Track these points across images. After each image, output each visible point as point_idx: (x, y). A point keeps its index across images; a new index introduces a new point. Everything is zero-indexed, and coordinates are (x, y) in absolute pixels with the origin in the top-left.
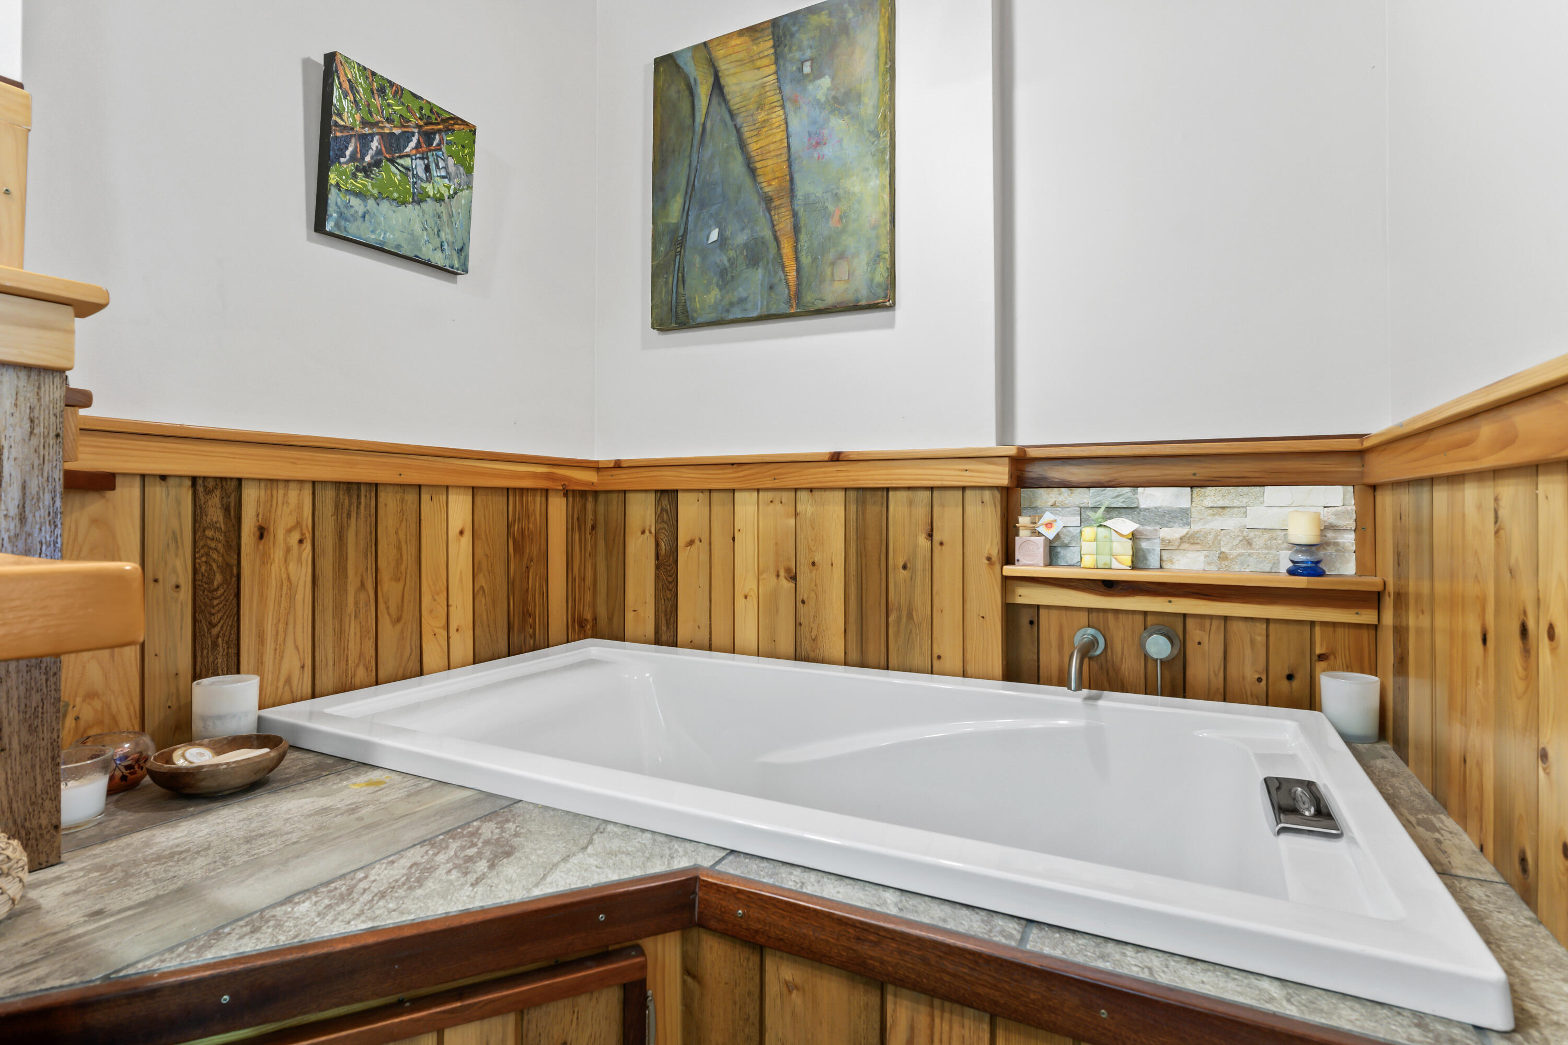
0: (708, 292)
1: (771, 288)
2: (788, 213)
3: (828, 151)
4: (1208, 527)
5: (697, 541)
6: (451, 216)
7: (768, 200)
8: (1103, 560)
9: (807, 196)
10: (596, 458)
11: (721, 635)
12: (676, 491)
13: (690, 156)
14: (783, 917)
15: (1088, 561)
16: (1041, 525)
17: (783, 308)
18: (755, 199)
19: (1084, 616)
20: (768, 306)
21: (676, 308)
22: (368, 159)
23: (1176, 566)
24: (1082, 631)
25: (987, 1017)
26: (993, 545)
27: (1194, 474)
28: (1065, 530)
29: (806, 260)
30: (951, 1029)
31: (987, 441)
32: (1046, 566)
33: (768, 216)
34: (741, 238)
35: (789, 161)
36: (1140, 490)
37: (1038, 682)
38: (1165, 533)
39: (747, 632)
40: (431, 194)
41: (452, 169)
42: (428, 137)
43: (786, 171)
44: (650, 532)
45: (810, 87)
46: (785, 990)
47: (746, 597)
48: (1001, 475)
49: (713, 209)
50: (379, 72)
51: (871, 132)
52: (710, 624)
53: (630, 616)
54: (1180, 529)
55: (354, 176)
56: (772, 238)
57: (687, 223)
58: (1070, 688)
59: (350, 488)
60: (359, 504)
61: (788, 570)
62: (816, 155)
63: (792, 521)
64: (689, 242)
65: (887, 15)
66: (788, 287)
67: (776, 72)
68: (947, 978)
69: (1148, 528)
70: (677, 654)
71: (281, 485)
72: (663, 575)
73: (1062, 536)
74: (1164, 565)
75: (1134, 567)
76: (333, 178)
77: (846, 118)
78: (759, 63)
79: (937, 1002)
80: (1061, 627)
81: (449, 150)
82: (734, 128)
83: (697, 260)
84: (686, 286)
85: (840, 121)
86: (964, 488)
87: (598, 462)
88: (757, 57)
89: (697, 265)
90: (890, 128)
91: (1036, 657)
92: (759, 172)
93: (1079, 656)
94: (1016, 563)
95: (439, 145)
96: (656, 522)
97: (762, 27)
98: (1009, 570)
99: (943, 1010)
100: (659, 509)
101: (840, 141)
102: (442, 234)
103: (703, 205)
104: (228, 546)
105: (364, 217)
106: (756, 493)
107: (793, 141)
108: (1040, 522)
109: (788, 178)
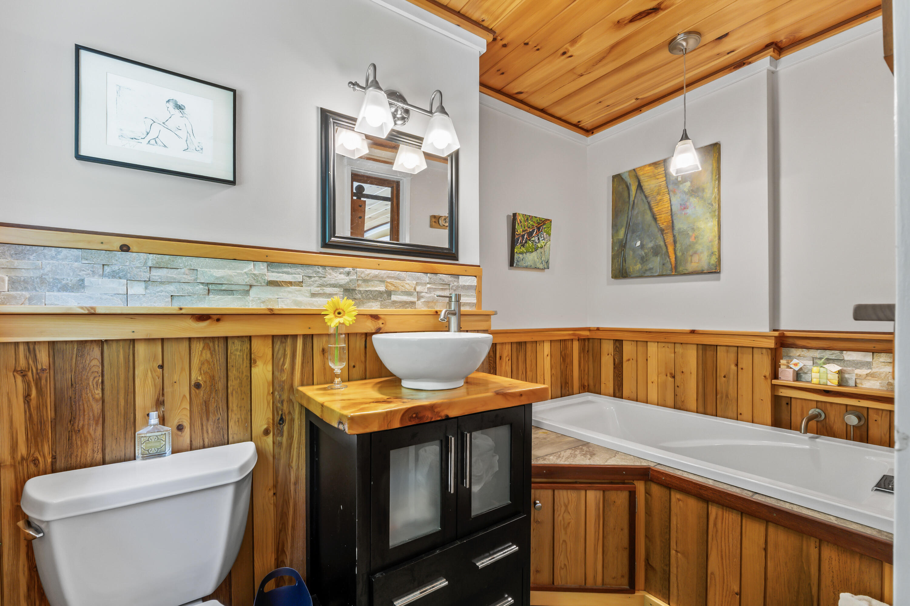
0: (636, 265)
1: (663, 264)
2: (671, 235)
3: (689, 211)
4: (881, 370)
5: (631, 359)
6: (545, 252)
7: (662, 231)
8: (823, 381)
9: (680, 229)
10: (588, 326)
11: (641, 396)
12: (623, 340)
13: (628, 213)
14: (677, 481)
15: (815, 381)
16: (792, 364)
17: (669, 272)
18: (656, 230)
19: (814, 404)
20: (662, 271)
21: (622, 271)
22: (524, 242)
23: (864, 386)
24: (813, 410)
25: (740, 514)
26: (767, 370)
27: (874, 347)
28: (805, 367)
29: (679, 254)
30: (729, 515)
31: (765, 329)
32: (794, 381)
33: (662, 236)
34: (650, 245)
35: (672, 215)
36: (844, 352)
37: (791, 429)
38: (858, 371)
39: (653, 395)
40: (539, 247)
41: (545, 236)
42: (539, 229)
43: (670, 219)
44: (611, 355)
45: (681, 186)
46: (677, 501)
47: (652, 383)
48: (771, 344)
49: (638, 234)
50: (527, 214)
51: (709, 204)
52: (637, 392)
53: (603, 386)
54: (866, 370)
55: (521, 248)
56: (664, 245)
57: (626, 238)
58: (801, 432)
59: (519, 344)
60: (522, 348)
61: (671, 374)
62: (684, 213)
63: (673, 355)
64: (628, 246)
65: (716, 157)
66: (671, 264)
67: (666, 180)
68: (727, 501)
69: (849, 369)
70: (623, 402)
71: (504, 344)
72: (616, 371)
73: (803, 369)
74: (858, 385)
75: (840, 385)
76: (516, 250)
77: (697, 198)
78: (658, 177)
79: (725, 508)
80: (802, 408)
81: (544, 230)
82: (647, 202)
83: (631, 253)
84: (626, 262)
85: (695, 199)
86: (753, 348)
87: (590, 328)
88: (657, 174)
89: (631, 255)
90: (718, 201)
91: (790, 418)
92: (658, 219)
93: (807, 420)
94: (779, 379)
95: (542, 230)
96: (614, 351)
97: (659, 162)
98: (775, 382)
99: (726, 511)
100: (615, 346)
101: (695, 207)
102: (542, 258)
103: (633, 232)
104: (494, 362)
105: (523, 260)
106: (657, 343)
107: (673, 207)
108: (791, 363)
109: (671, 222)
